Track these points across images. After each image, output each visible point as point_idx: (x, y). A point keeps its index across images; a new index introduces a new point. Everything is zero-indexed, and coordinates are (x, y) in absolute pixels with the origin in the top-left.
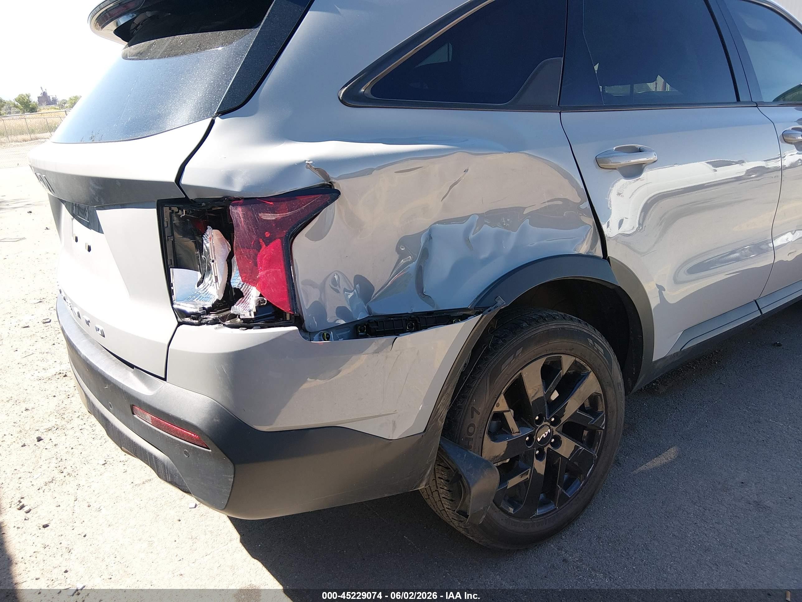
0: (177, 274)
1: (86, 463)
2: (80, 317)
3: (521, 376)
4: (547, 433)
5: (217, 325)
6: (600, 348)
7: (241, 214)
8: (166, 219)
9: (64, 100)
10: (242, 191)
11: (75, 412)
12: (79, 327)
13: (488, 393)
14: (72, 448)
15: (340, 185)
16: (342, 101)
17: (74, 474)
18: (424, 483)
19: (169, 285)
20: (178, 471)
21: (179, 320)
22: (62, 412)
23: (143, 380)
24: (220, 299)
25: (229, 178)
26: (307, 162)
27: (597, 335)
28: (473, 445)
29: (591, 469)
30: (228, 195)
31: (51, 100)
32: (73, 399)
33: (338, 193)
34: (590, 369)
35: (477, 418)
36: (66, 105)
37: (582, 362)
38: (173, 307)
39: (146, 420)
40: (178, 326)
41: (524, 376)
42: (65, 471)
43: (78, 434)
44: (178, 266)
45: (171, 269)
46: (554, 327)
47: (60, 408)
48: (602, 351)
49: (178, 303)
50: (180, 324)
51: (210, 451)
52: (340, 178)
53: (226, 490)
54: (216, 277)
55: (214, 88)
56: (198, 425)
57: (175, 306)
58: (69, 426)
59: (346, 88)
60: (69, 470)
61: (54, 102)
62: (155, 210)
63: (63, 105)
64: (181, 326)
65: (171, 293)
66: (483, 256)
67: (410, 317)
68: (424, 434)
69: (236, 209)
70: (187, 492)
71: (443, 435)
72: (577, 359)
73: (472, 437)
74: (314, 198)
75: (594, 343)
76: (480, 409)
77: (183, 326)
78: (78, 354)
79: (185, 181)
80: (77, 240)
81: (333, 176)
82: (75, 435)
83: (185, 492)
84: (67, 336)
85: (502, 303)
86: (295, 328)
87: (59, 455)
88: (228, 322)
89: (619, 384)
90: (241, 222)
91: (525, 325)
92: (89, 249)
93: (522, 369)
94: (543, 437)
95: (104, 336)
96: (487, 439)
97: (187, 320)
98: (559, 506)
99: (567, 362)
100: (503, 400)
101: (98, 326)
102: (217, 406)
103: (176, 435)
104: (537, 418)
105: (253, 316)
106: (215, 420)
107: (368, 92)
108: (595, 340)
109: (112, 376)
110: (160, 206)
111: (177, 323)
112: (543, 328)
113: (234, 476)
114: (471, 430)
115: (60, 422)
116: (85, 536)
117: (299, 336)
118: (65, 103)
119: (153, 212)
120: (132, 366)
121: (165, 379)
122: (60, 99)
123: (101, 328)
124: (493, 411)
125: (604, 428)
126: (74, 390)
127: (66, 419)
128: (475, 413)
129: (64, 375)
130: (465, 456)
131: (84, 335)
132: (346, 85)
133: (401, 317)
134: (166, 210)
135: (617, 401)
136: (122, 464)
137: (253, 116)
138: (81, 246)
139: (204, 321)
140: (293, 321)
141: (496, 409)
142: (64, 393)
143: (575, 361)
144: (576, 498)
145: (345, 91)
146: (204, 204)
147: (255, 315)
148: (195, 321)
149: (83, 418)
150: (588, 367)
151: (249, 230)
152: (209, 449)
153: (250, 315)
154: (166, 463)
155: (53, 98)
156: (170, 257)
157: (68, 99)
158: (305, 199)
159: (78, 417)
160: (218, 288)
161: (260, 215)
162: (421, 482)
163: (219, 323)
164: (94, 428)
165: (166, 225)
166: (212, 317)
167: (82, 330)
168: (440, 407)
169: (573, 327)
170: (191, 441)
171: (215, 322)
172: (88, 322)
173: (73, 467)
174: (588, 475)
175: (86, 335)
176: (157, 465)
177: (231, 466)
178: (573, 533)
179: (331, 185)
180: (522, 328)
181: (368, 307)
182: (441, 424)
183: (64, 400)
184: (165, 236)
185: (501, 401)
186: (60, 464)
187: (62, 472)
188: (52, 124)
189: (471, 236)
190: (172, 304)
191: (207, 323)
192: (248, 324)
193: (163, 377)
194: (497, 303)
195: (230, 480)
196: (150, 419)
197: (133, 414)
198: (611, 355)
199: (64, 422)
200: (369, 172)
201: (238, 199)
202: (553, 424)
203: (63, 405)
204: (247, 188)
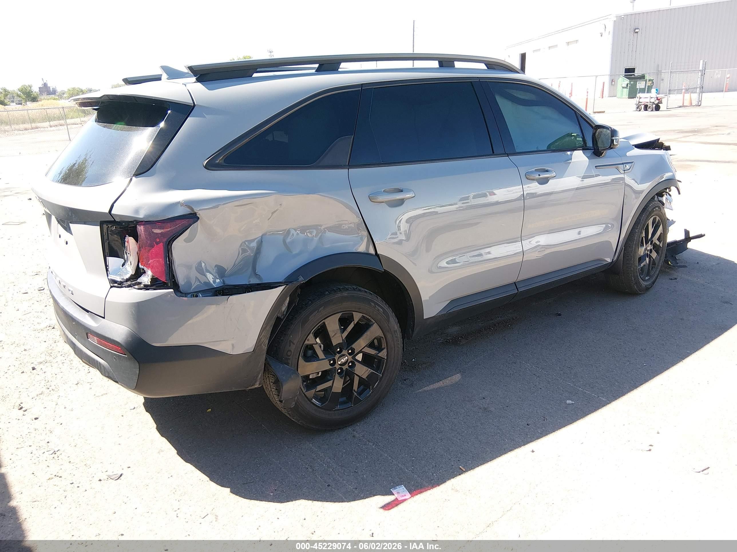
0: (110, 260)
1: (65, 383)
2: (60, 283)
3: (324, 323)
4: (345, 359)
5: (130, 288)
6: (380, 308)
7: (142, 229)
8: (105, 230)
9: (63, 91)
10: (144, 217)
11: (59, 352)
12: (60, 290)
13: (300, 333)
14: (56, 375)
15: (201, 214)
16: (206, 167)
17: (56, 390)
18: (258, 383)
19: (106, 266)
20: (111, 370)
21: (112, 285)
22: (50, 352)
23: (93, 318)
24: (133, 274)
25: (137, 211)
26: (181, 202)
27: (379, 300)
28: (290, 362)
29: (377, 383)
30: (137, 219)
31: (51, 90)
32: (58, 344)
33: (198, 218)
34: (374, 322)
35: (293, 348)
36: (64, 95)
37: (368, 317)
38: (108, 278)
39: (93, 340)
40: (111, 288)
41: (326, 323)
42: (51, 389)
43: (61, 365)
44: (111, 256)
45: (107, 257)
46: (346, 295)
47: (49, 349)
48: (381, 310)
49: (110, 276)
50: (111, 287)
51: (127, 356)
52: (200, 210)
53: (136, 378)
54: (131, 262)
55: (133, 160)
56: (120, 342)
57: (109, 277)
58: (55, 361)
59: (208, 160)
60: (53, 387)
61: (54, 92)
62: (99, 227)
63: (62, 95)
64: (112, 288)
65: (107, 270)
66: (294, 253)
67: (248, 286)
68: (253, 352)
69: (140, 227)
70: (117, 382)
71: (267, 353)
72: (364, 315)
73: (290, 357)
74: (184, 221)
75: (375, 305)
76: (295, 342)
77: (114, 288)
78: (59, 306)
79: (113, 212)
80: (60, 237)
81: (196, 210)
82: (58, 366)
83: (115, 382)
84: (53, 295)
85: (302, 280)
86: (172, 290)
87: (46, 379)
88: (136, 287)
89: (396, 331)
90: (142, 234)
91: (327, 293)
92: (67, 243)
93: (324, 319)
94: (342, 361)
95: (73, 294)
96: (301, 361)
97: (116, 285)
98: (354, 405)
99: (357, 317)
100: (311, 337)
101: (70, 289)
102: (131, 331)
103: (110, 348)
104: (338, 350)
105: (149, 284)
106: (129, 339)
107: (222, 161)
108: (376, 304)
109: (77, 317)
110: (102, 224)
111: (110, 287)
112: (339, 295)
113: (139, 370)
114: (289, 353)
115: (48, 358)
116: (61, 424)
117: (174, 294)
118: (64, 94)
119: (98, 228)
120: (87, 311)
121: (104, 318)
122: (59, 90)
123: (71, 289)
124: (305, 343)
125: (386, 358)
126: (59, 337)
127: (53, 356)
128: (291, 344)
129: (53, 327)
130: (281, 367)
131: (63, 294)
132: (208, 159)
133: (242, 286)
134: (105, 226)
135: (394, 341)
136: (89, 384)
137: (153, 177)
138: (62, 241)
139: (123, 286)
140: (172, 286)
141: (307, 342)
142: (52, 339)
143: (363, 317)
144: (366, 400)
145: (208, 161)
146: (124, 224)
147: (151, 283)
148: (120, 286)
149: (64, 356)
150: (372, 320)
151: (146, 238)
152: (126, 355)
153: (148, 282)
154: (105, 366)
155: (53, 89)
156: (107, 251)
157: (66, 90)
158: (179, 221)
159: (61, 355)
160: (132, 268)
161: (153, 230)
162: (256, 382)
163: (132, 287)
164: (72, 362)
165: (104, 234)
166: (129, 283)
167: (62, 292)
168: (262, 337)
169: (360, 295)
170: (117, 351)
171: (129, 286)
172: (64, 286)
173: (56, 385)
174: (375, 386)
175: (64, 295)
176: (100, 367)
177: (137, 364)
178: (366, 423)
179: (195, 214)
180: (325, 295)
181: (223, 281)
182: (265, 348)
183: (52, 344)
184: (104, 240)
185: (310, 337)
186: (48, 384)
187: (48, 389)
188: (51, 114)
189: (288, 240)
190: (108, 276)
191: (125, 287)
192: (146, 287)
193: (103, 316)
194: (298, 279)
195: (137, 372)
196: (96, 340)
197: (88, 338)
198: (389, 314)
199: (51, 358)
200: (217, 207)
201: (142, 222)
202: (350, 354)
203: (51, 348)
204: (146, 216)
